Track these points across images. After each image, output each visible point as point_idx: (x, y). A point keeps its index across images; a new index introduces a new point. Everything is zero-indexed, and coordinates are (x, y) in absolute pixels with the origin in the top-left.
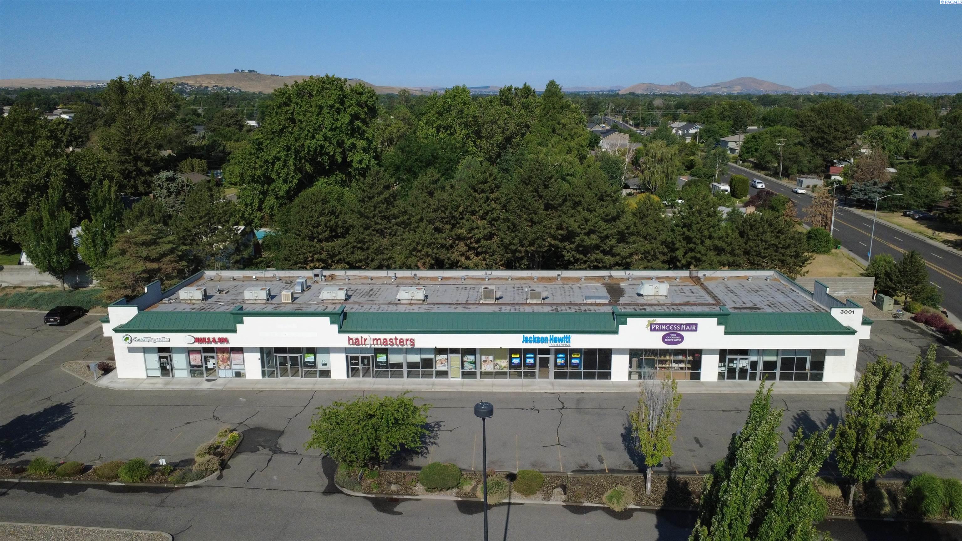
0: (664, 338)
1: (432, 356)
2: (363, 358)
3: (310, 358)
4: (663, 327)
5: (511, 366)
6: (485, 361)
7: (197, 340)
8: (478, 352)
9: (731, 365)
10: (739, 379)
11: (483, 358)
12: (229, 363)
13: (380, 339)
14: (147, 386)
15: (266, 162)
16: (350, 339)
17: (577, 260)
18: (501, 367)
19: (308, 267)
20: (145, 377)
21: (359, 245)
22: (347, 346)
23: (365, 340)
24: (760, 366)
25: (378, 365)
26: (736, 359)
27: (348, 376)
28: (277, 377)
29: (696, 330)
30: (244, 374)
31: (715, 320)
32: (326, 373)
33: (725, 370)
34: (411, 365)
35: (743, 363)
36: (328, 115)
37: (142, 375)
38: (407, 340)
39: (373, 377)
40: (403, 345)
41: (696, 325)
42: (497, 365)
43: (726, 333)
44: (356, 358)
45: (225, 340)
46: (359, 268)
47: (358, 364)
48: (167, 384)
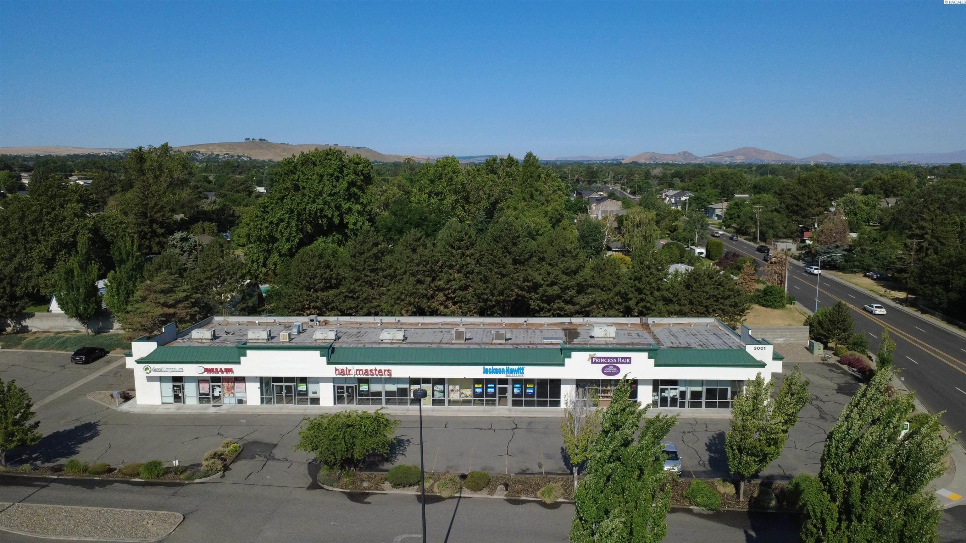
0: (603, 369)
1: (407, 386)
2: (348, 387)
3: (302, 387)
4: (602, 360)
5: (475, 395)
6: (452, 391)
7: (207, 370)
8: (446, 381)
9: (663, 394)
10: (670, 406)
11: (451, 387)
12: (233, 391)
13: (362, 370)
14: (162, 410)
15: (271, 223)
16: (336, 370)
17: (541, 309)
18: (466, 396)
19: (305, 314)
20: (160, 403)
21: (351, 295)
22: (335, 376)
23: (350, 370)
24: (688, 396)
25: (361, 393)
26: (667, 389)
27: (335, 404)
28: (274, 404)
29: (630, 363)
30: (246, 401)
31: (646, 354)
32: (316, 401)
33: (658, 398)
34: (389, 394)
35: (673, 393)
36: (328, 183)
37: (157, 401)
38: (385, 371)
39: (356, 404)
40: (382, 375)
41: (630, 358)
42: (462, 393)
43: (656, 365)
44: (342, 388)
45: (230, 370)
46: (350, 315)
47: (343, 393)
48: (179, 409)
